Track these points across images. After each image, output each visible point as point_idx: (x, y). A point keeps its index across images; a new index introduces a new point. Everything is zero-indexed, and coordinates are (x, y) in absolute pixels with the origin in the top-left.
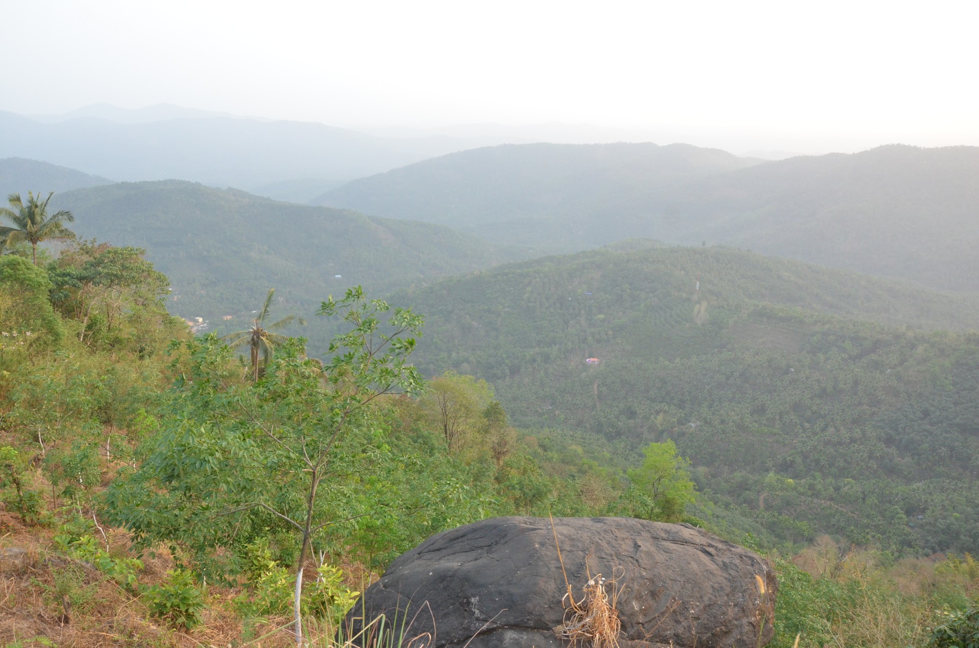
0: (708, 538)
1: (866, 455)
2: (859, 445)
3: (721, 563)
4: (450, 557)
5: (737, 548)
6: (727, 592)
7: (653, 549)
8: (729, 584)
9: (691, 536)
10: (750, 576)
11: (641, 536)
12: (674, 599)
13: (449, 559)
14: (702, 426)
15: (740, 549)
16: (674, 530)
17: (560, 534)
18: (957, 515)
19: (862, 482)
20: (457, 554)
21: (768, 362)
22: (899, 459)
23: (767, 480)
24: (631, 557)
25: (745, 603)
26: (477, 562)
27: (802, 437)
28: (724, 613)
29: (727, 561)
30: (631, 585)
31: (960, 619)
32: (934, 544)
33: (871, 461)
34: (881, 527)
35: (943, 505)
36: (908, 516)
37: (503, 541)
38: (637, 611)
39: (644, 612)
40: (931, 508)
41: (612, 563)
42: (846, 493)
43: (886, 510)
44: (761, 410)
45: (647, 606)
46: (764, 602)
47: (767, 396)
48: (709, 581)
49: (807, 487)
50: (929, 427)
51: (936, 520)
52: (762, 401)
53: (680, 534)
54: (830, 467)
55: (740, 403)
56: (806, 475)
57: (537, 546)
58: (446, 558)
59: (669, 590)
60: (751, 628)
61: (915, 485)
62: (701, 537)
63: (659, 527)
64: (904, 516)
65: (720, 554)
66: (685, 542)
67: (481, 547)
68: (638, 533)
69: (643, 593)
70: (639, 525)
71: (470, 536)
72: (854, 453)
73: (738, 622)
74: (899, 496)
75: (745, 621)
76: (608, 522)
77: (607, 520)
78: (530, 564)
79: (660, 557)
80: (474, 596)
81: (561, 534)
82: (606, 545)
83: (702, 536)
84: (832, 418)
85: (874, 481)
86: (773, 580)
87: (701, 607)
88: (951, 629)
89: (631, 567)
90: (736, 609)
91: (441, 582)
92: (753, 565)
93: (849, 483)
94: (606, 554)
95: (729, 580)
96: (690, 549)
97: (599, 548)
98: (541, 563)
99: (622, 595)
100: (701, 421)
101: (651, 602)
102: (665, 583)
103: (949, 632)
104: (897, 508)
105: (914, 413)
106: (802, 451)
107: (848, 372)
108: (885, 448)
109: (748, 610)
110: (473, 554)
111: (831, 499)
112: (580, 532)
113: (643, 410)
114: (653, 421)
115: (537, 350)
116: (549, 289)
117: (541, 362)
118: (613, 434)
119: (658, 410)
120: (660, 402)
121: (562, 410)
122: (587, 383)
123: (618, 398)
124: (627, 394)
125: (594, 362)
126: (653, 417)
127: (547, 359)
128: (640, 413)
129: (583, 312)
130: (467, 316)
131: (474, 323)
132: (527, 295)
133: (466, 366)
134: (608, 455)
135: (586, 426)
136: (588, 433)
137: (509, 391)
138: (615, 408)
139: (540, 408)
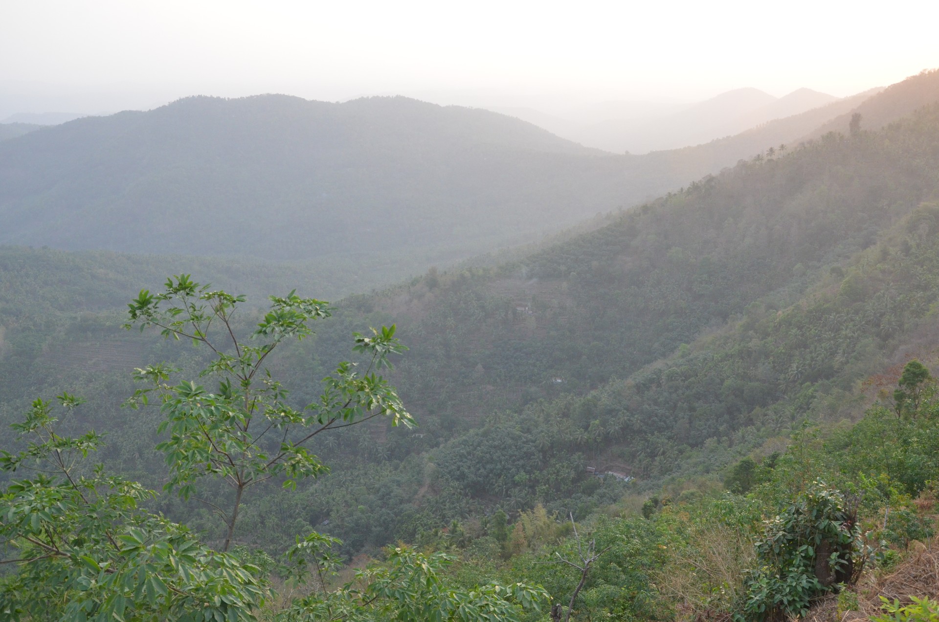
18: (362, 506)
35: (345, 501)
40: (334, 508)
43: (289, 527)
51: (343, 520)
61: (312, 489)
74: (299, 506)
85: (268, 498)
104: (300, 521)
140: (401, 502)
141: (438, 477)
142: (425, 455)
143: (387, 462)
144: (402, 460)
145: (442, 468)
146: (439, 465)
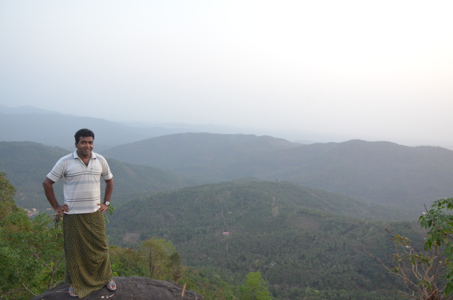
1: (350, 278)
2: (347, 274)
14: (276, 265)
19: (349, 291)
21: (306, 234)
22: (365, 280)
23: (306, 291)
27: (322, 270)
33: (352, 281)
42: (342, 296)
44: (303, 257)
47: (306, 250)
49: (325, 294)
50: (377, 265)
52: (303, 253)
54: (335, 284)
55: (294, 254)
56: (324, 288)
72: (345, 277)
74: (365, 298)
84: (335, 261)
93: (343, 292)
100: (276, 262)
106: (322, 277)
107: (341, 239)
108: (358, 275)
113: (249, 257)
114: (254, 262)
115: (200, 228)
116: (207, 199)
117: (202, 234)
118: (235, 269)
119: (256, 257)
120: (257, 253)
121: (212, 257)
122: (224, 244)
123: (238, 251)
124: (242, 250)
125: (227, 234)
126: (254, 260)
127: (205, 232)
128: (248, 259)
129: (222, 210)
130: (168, 211)
131: (171, 214)
132: (196, 202)
133: (166, 235)
134: (233, 279)
135: (222, 265)
136: (223, 269)
137: (186, 247)
138: (236, 256)
139: (201, 256)
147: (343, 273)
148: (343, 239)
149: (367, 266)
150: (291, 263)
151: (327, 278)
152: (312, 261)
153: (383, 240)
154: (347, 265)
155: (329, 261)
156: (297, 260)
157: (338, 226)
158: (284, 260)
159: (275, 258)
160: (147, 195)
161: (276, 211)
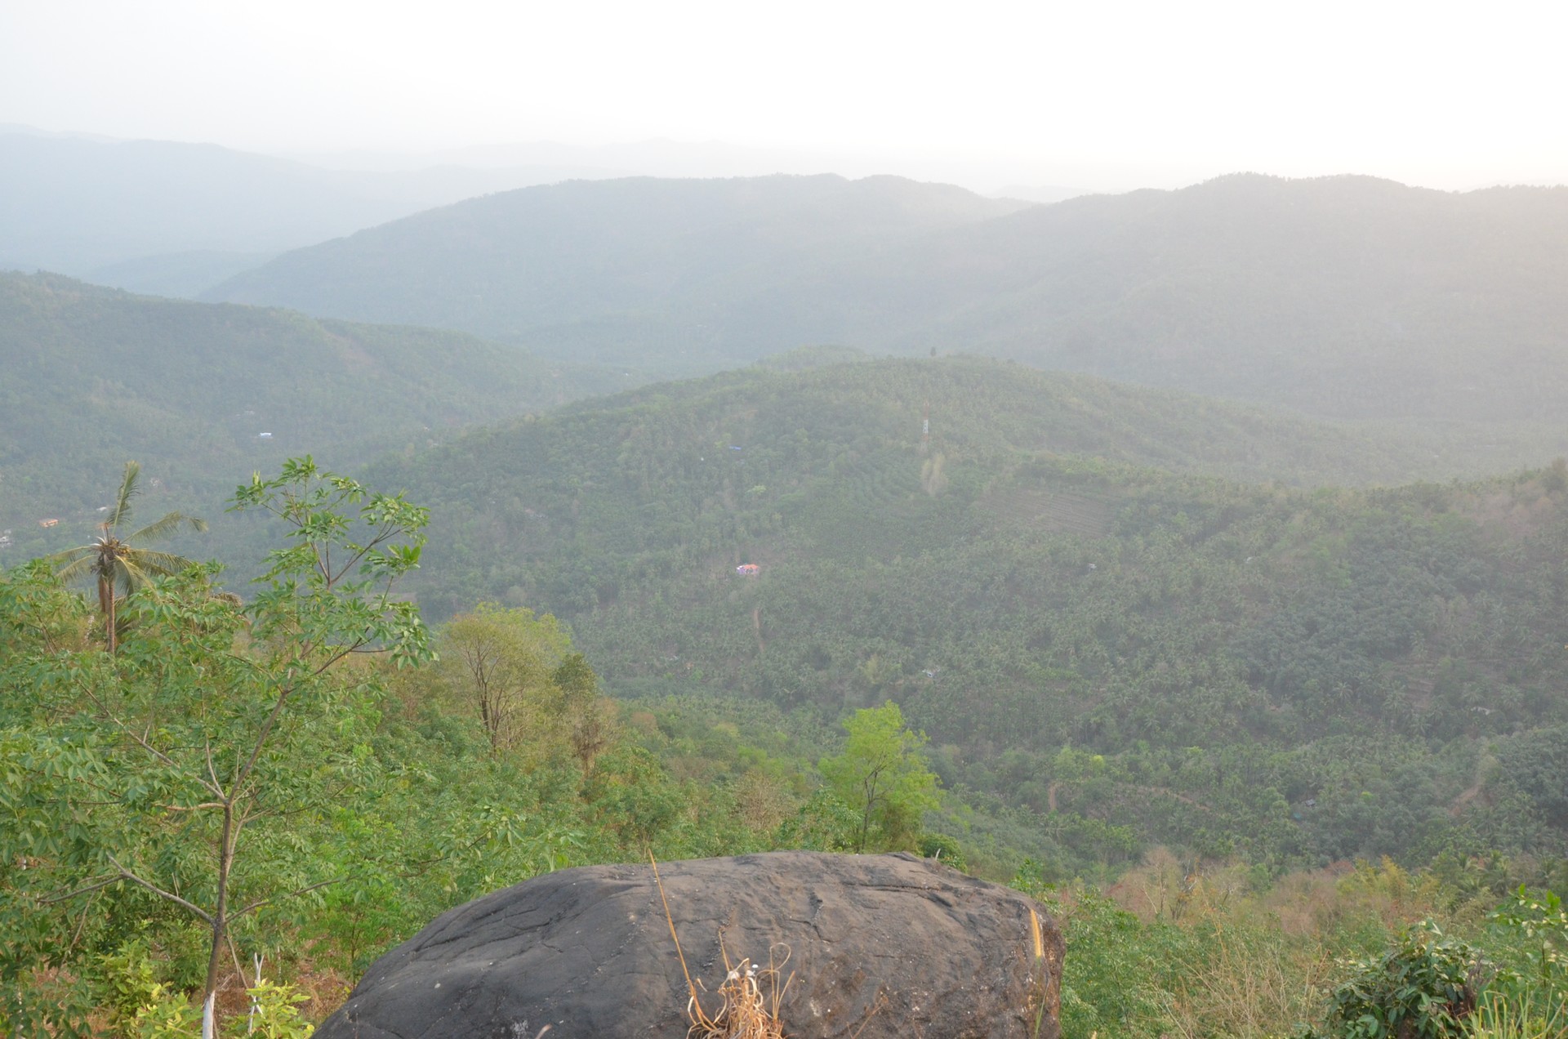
0: (943, 875)
1: (1219, 704)
2: (1207, 689)
3: (965, 918)
4: (475, 951)
5: (993, 887)
6: (977, 967)
7: (844, 904)
8: (978, 953)
9: (911, 875)
10: (1014, 936)
11: (823, 881)
12: (884, 989)
13: (473, 956)
14: (945, 674)
15: (997, 890)
16: (882, 866)
17: (674, 891)
18: (1368, 793)
19: (1215, 752)
20: (488, 945)
21: (1052, 554)
22: (1273, 708)
23: (1059, 759)
24: (806, 922)
25: (1009, 985)
26: (523, 956)
27: (1114, 682)
28: (971, 1006)
29: (974, 912)
30: (805, 973)
31: (1374, 970)
32: (1334, 846)
33: (1228, 715)
34: (1250, 824)
35: (1345, 780)
36: (1291, 803)
37: (570, 914)
38: (818, 1018)
39: (831, 1019)
40: (1326, 785)
41: (769, 937)
42: (1190, 771)
43: (1255, 795)
44: (1043, 640)
45: (837, 1007)
46: (1041, 978)
47: (1053, 614)
48: (945, 953)
49: (1126, 766)
50: (1318, 650)
51: (1336, 805)
52: (1045, 624)
53: (892, 872)
54: (1162, 730)
55: (1008, 628)
56: (1123, 745)
57: (632, 917)
58: (466, 954)
59: (875, 975)
60: (1020, 1027)
61: (1300, 750)
62: (931, 875)
63: (855, 864)
64: (1285, 803)
65: (963, 903)
66: (901, 886)
67: (531, 927)
68: (818, 876)
69: (827, 986)
70: (819, 863)
71: (510, 910)
72: (1200, 702)
73: (997, 1019)
74: (1276, 770)
75: (1008, 1015)
76: (762, 862)
77: (761, 858)
78: (620, 952)
79: (857, 917)
80: (518, 1020)
81: (678, 892)
82: (760, 905)
83: (932, 872)
84: (1162, 646)
85: (1235, 748)
86: (1056, 938)
87: (932, 999)
88: (1361, 988)
89: (804, 939)
90: (993, 996)
91: (458, 1000)
92: (1019, 916)
93: (1194, 754)
94: (760, 921)
95: (980, 947)
96: (910, 898)
97: (746, 910)
98: (640, 949)
99: (790, 993)
100: (943, 665)
101: (842, 999)
102: (866, 962)
103: (1358, 993)
104: (1272, 791)
105: (1292, 628)
106: (1114, 705)
107: (1184, 565)
108: (1248, 691)
109: (1012, 995)
110: (516, 943)
111: (1168, 784)
112: (711, 885)
113: (842, 652)
114: (860, 670)
115: (647, 554)
116: (664, 444)
117: (656, 576)
118: (791, 698)
119: (868, 650)
120: (871, 636)
121: (698, 662)
122: (741, 610)
123: (797, 633)
124: (811, 625)
125: (752, 571)
126: (859, 662)
127: (665, 569)
128: (837, 658)
129: (726, 481)
130: (517, 499)
131: (528, 511)
132: (623, 456)
133: (516, 590)
134: (785, 736)
135: (742, 688)
136: (747, 701)
137: (600, 632)
138: (792, 651)
139: (658, 659)
140: (1432, 801)
141: (1497, 781)
142: (1485, 742)
143: (1421, 738)
144: (1446, 740)
145: (1507, 767)
146: (1504, 761)
147: (1193, 686)
148: (1191, 564)
149: (1282, 658)
150: (999, 662)
151: (1135, 710)
152: (1077, 650)
153: (1341, 561)
154: (1206, 659)
155: (1143, 649)
156: (1020, 650)
157: (1175, 514)
158: (972, 655)
159: (937, 648)
160: (431, 441)
161: (934, 472)
